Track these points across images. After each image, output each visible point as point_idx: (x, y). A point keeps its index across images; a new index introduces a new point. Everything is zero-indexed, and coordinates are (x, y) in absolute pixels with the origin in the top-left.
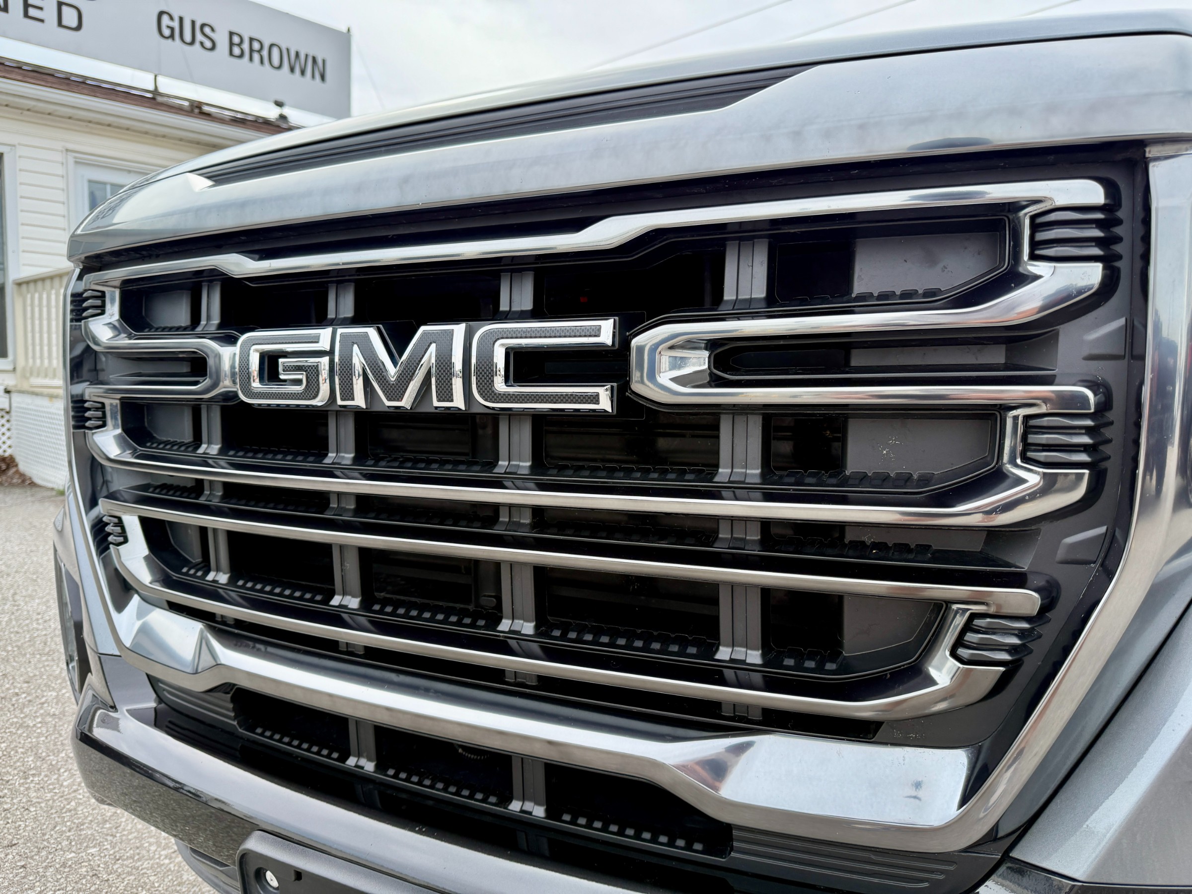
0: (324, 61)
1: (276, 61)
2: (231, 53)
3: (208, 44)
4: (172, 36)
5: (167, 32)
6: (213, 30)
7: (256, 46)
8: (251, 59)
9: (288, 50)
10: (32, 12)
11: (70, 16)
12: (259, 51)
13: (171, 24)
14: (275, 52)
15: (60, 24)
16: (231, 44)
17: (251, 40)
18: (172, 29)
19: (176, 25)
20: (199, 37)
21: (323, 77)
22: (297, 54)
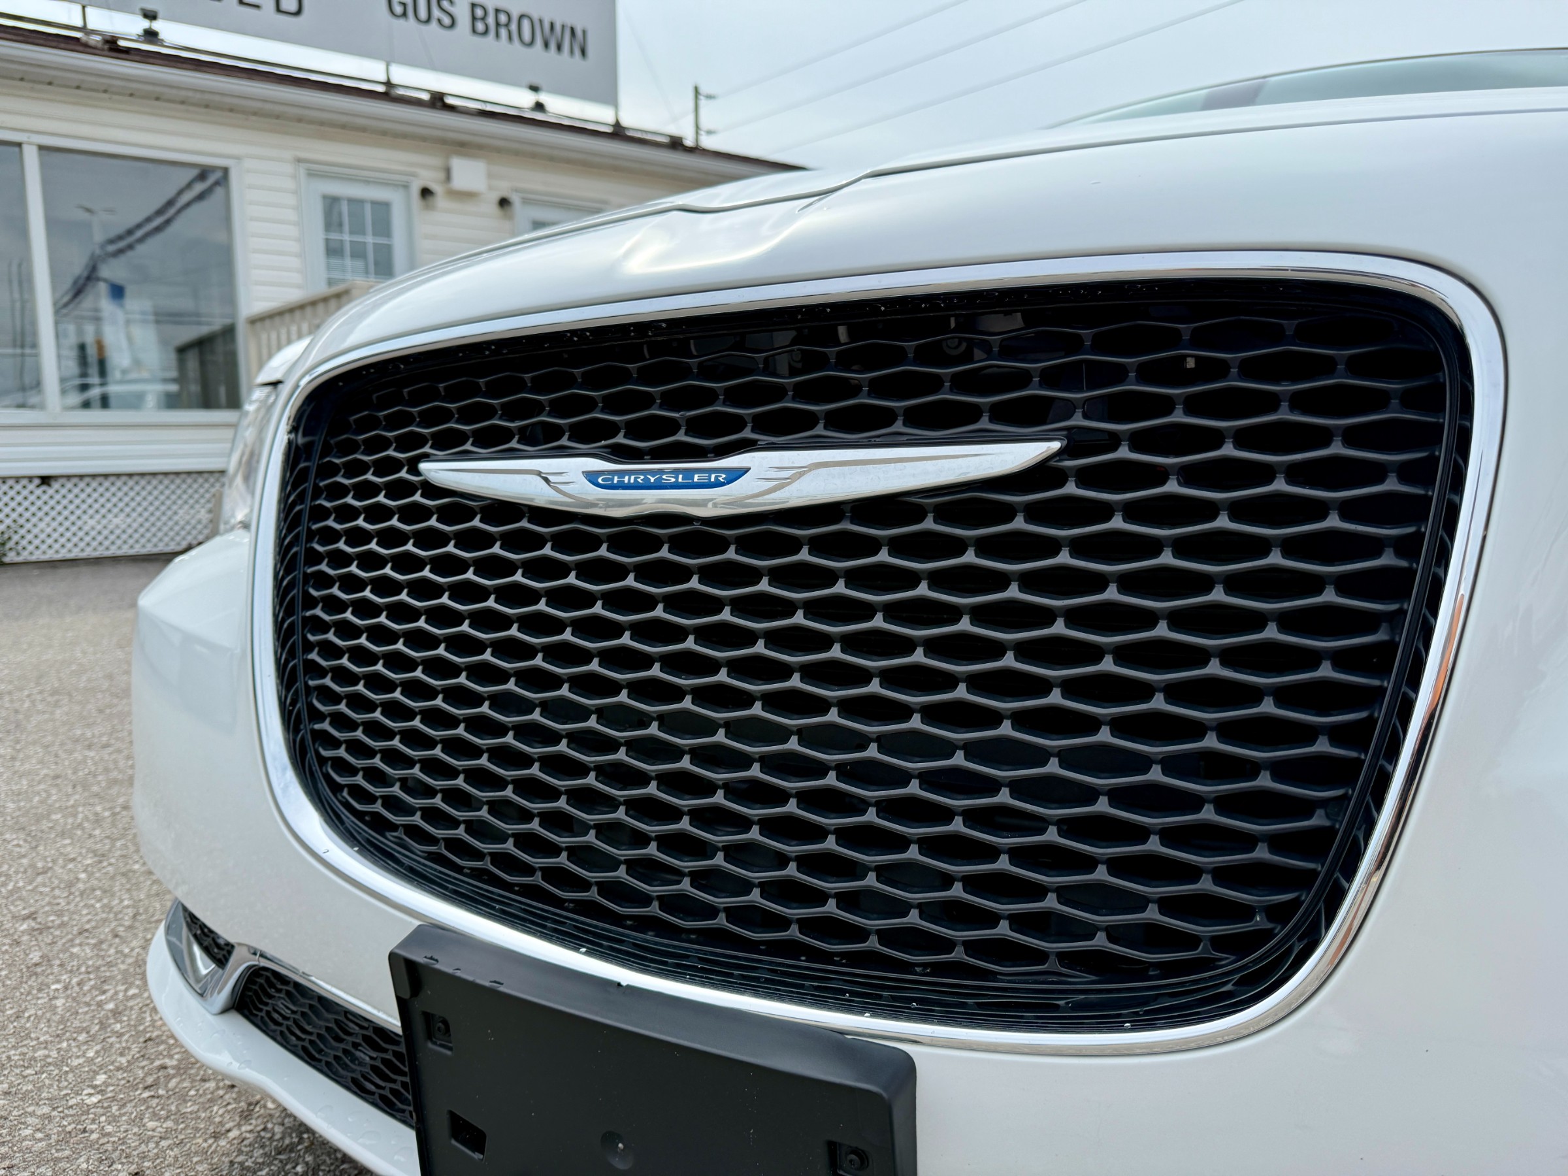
0: (584, 32)
1: (526, 38)
2: (474, 31)
3: (447, 21)
5: (398, 9)
7: (503, 18)
8: (497, 35)
12: (507, 25)
14: (526, 24)
15: (278, 10)
16: (474, 18)
17: (497, 11)
20: (436, 13)
21: (583, 52)
22: (552, 26)
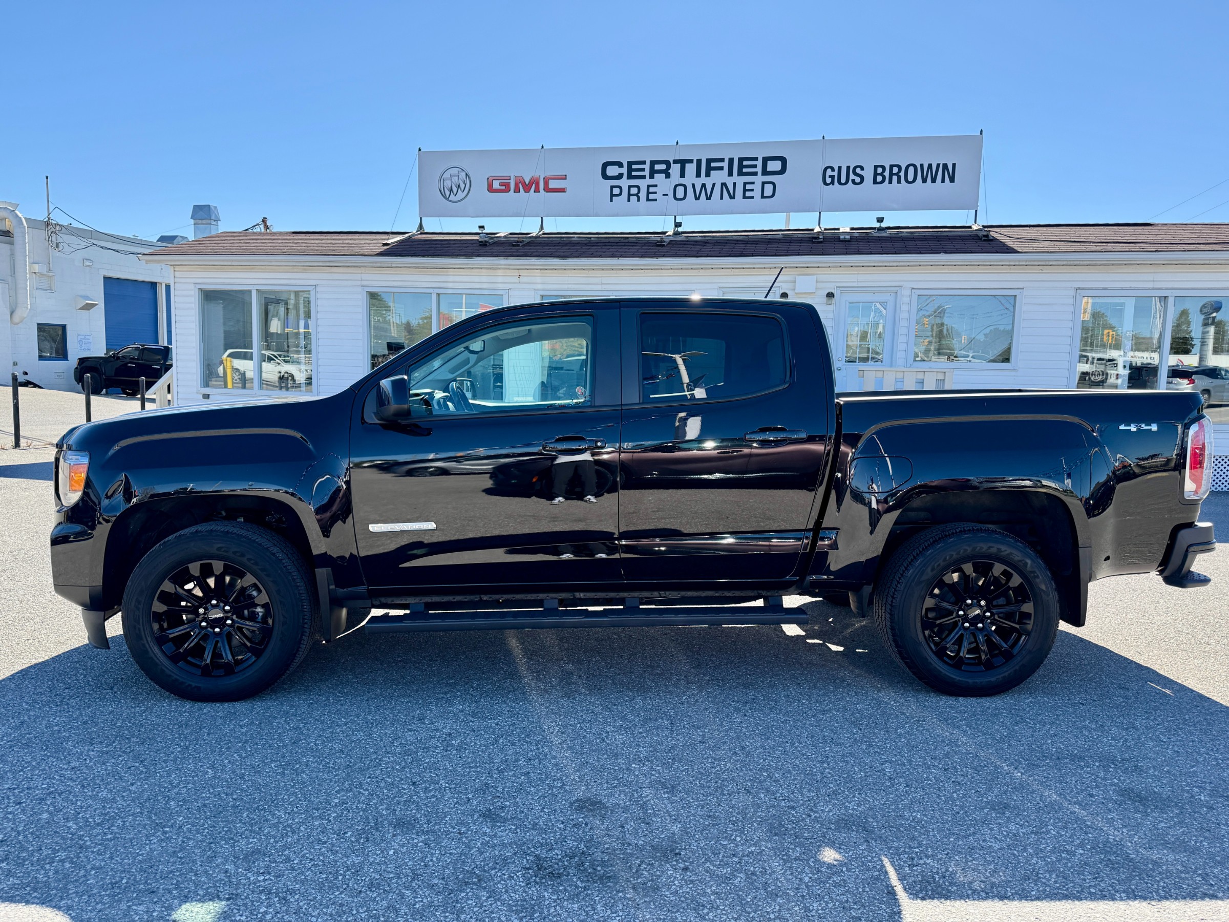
0: (954, 165)
1: (910, 178)
2: (875, 182)
3: (858, 180)
4: (832, 183)
5: (829, 180)
6: (862, 168)
7: (895, 170)
8: (890, 182)
9: (922, 166)
10: (748, 194)
11: (768, 190)
12: (897, 174)
13: (833, 174)
14: (911, 169)
15: (763, 197)
16: (876, 174)
17: (892, 167)
18: (832, 177)
19: (835, 174)
20: (852, 176)
21: (952, 180)
22: (930, 166)
